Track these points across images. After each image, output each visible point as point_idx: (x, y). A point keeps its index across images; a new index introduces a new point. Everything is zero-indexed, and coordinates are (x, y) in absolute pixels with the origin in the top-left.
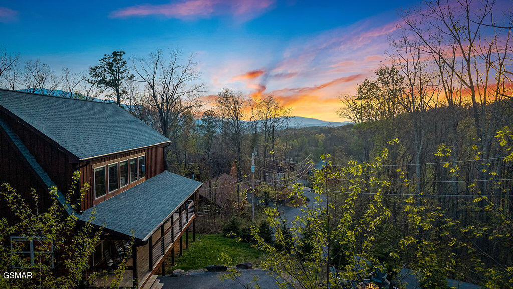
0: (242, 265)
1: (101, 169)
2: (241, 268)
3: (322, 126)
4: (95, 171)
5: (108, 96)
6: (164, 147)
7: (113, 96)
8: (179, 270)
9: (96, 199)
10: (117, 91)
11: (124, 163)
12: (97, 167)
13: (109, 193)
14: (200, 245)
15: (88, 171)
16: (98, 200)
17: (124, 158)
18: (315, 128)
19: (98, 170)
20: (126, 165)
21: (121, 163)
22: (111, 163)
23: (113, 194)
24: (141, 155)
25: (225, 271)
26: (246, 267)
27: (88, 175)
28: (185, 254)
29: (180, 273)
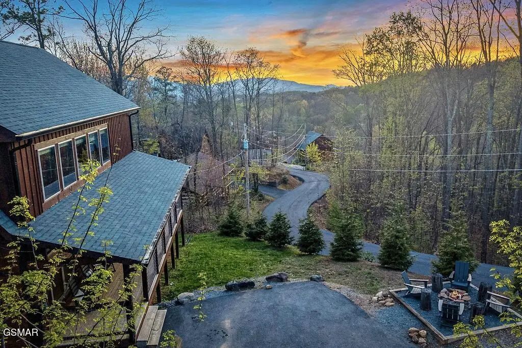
0: (275, 277)
1: (48, 151)
2: (274, 281)
3: (301, 90)
4: (39, 154)
5: (23, 38)
6: (129, 115)
7: (32, 38)
8: (186, 294)
9: (46, 200)
10: (39, 30)
11: (81, 141)
12: (42, 148)
13: (65, 188)
14: (195, 250)
15: (29, 156)
16: (50, 201)
17: (80, 132)
18: (295, 93)
19: (43, 153)
20: (84, 142)
21: (76, 140)
22: (63, 141)
23: (70, 189)
24: (102, 128)
25: (253, 288)
26: (280, 279)
27: (30, 162)
28: (179, 265)
29: (189, 297)
